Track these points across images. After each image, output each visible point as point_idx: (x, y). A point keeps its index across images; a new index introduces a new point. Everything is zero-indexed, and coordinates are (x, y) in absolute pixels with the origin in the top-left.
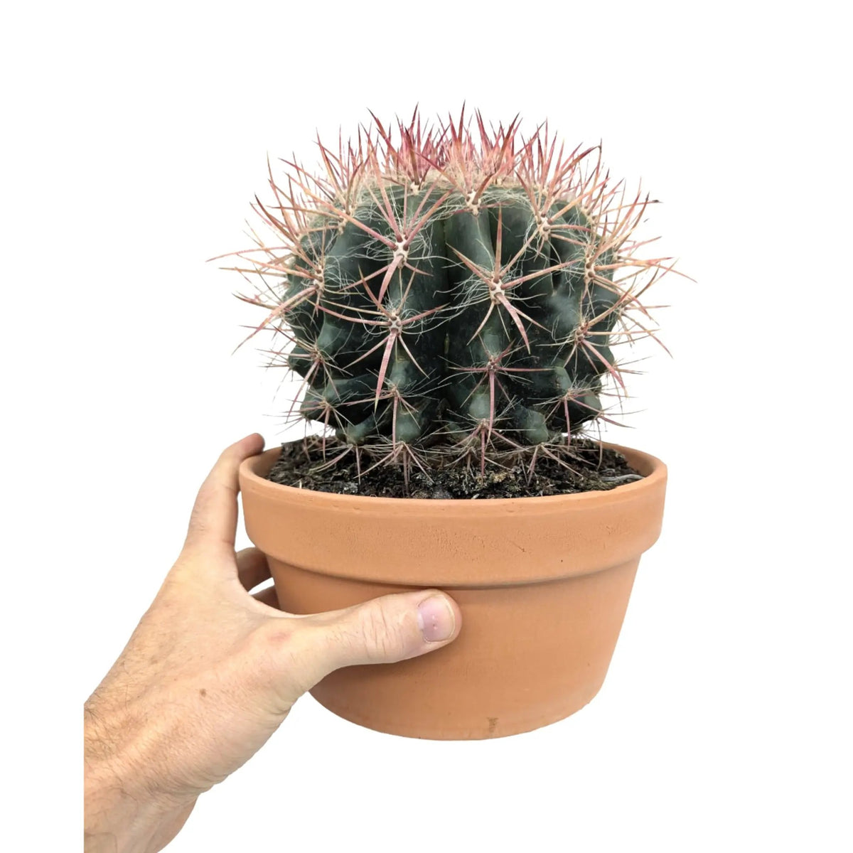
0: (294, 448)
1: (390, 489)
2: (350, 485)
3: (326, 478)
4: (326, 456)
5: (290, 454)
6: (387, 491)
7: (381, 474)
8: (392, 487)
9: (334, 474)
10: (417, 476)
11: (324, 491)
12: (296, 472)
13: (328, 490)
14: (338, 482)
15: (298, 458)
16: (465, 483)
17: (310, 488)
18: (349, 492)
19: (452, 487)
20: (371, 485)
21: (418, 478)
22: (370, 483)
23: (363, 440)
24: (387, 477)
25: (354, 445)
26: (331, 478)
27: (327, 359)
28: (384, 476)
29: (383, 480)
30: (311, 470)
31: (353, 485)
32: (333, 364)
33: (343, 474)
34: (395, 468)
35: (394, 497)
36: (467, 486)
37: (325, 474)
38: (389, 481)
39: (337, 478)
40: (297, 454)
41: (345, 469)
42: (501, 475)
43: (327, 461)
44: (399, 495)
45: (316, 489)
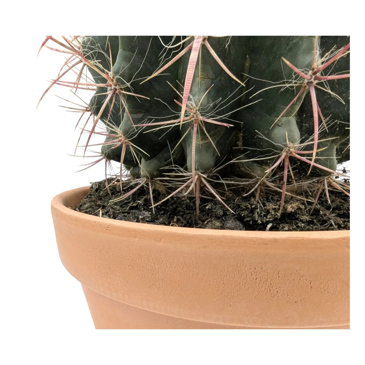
0: (99, 186)
1: (181, 218)
2: (144, 214)
3: (123, 207)
4: (123, 190)
5: (97, 190)
6: (178, 220)
7: (172, 204)
8: (182, 216)
9: (130, 205)
10: (206, 206)
11: (121, 219)
12: (99, 203)
13: (125, 218)
14: (134, 211)
15: (102, 192)
16: (258, 213)
17: (109, 216)
18: (144, 220)
19: (244, 217)
20: (163, 214)
21: (207, 207)
22: (162, 212)
23: (155, 174)
24: (178, 207)
25: (148, 178)
26: (128, 208)
27: (123, 87)
28: (174, 206)
29: (175, 209)
30: (111, 201)
31: (147, 214)
32: (130, 91)
33: (138, 205)
34: (183, 199)
35: (185, 226)
36: (260, 216)
37: (123, 204)
38: (179, 211)
39: (132, 208)
40: (101, 190)
41: (139, 200)
42: (294, 205)
43: (124, 194)
44: (189, 224)
45: (114, 218)
